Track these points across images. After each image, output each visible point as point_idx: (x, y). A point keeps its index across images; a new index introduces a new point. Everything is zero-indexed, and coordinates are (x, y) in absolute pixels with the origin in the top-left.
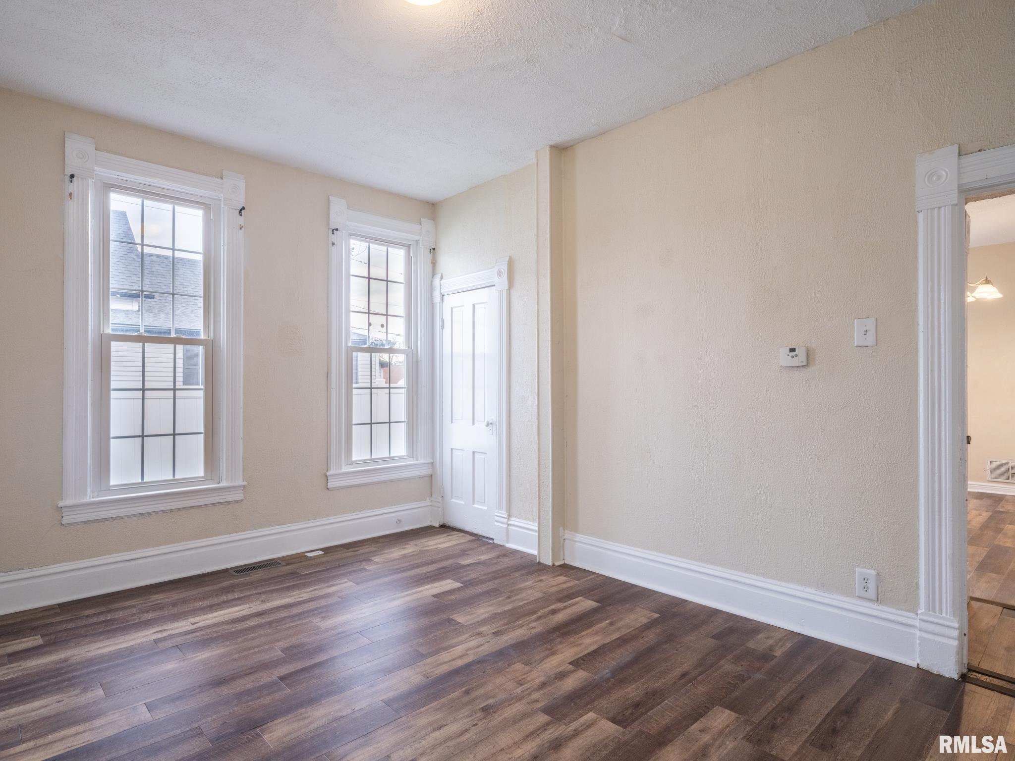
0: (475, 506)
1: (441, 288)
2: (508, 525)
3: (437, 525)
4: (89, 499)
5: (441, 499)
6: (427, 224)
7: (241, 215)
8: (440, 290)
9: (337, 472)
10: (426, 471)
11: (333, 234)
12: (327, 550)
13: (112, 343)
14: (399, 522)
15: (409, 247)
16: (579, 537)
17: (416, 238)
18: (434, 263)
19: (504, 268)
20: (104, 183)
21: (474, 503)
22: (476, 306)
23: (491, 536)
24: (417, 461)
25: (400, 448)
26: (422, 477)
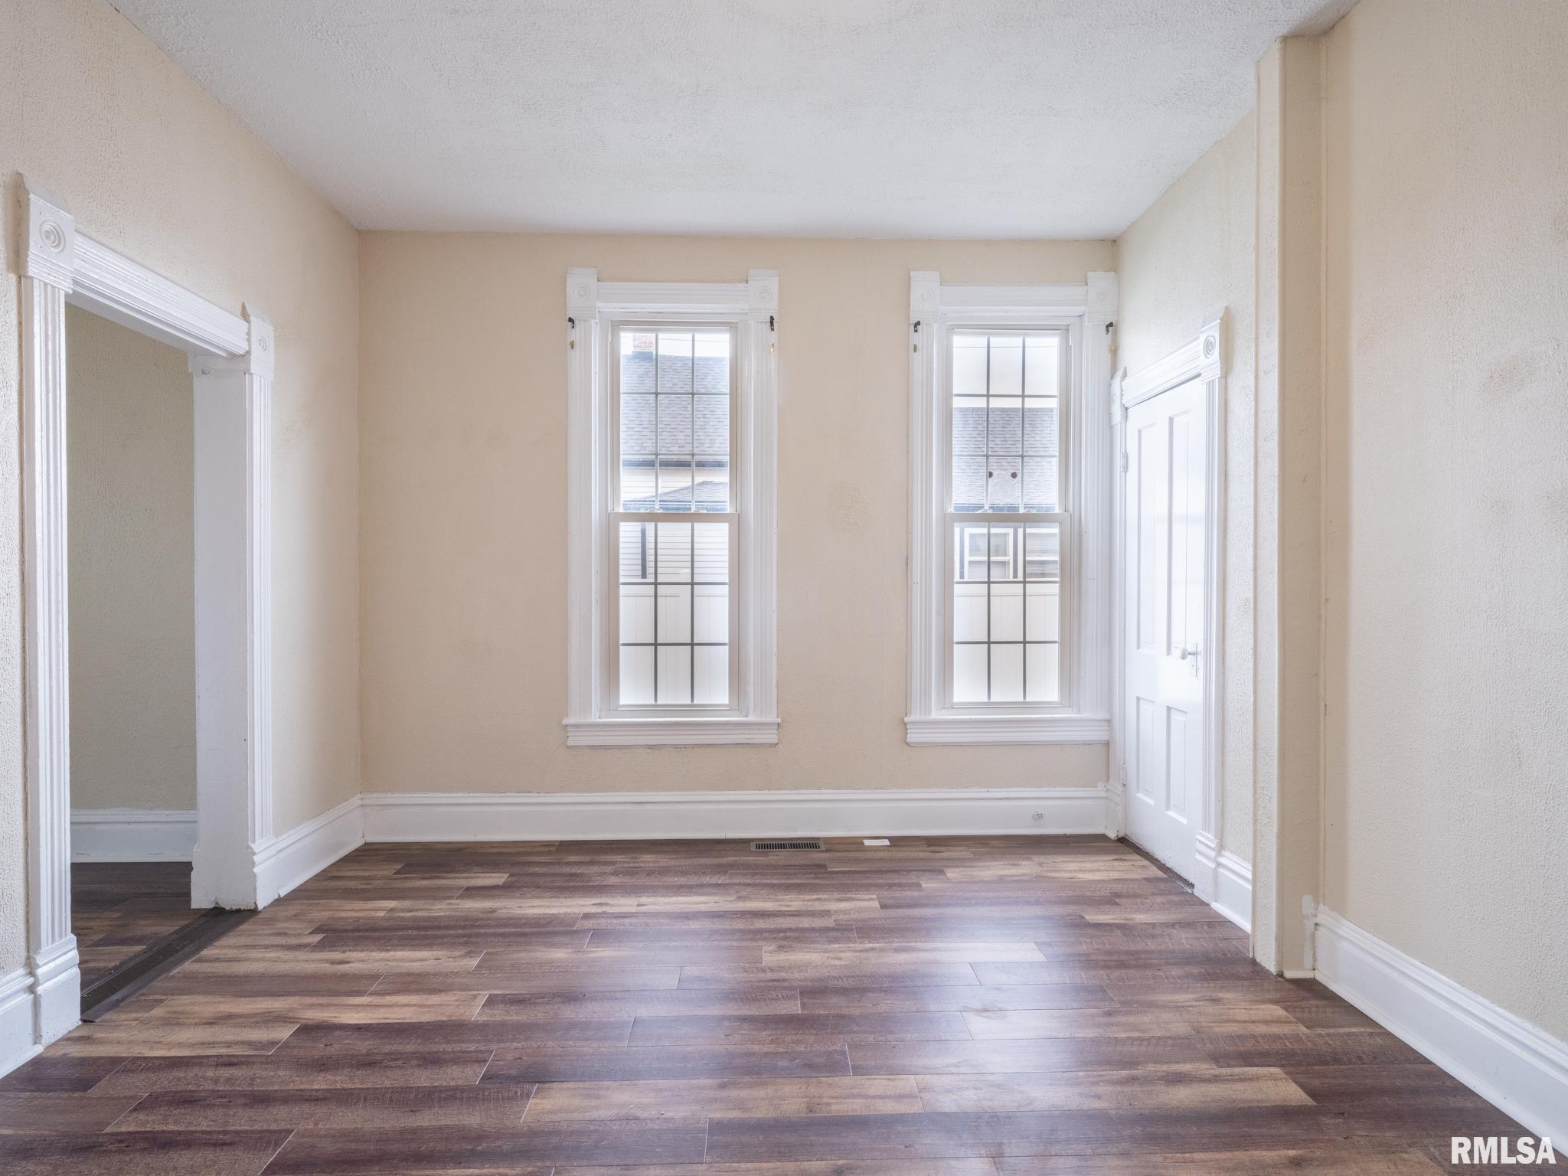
0: (1171, 813)
1: (1122, 395)
2: (1219, 864)
3: (1113, 835)
4: (594, 718)
5: (1120, 788)
6: (1099, 280)
7: (773, 330)
8: (1121, 399)
9: (923, 718)
10: (1098, 734)
11: (916, 331)
12: (896, 841)
13: (622, 524)
14: (1039, 817)
15: (1067, 330)
16: (1347, 929)
17: (1077, 310)
18: (1114, 351)
19: (1214, 332)
20: (611, 321)
21: (1168, 808)
22: (1176, 420)
23: (1192, 880)
24: (1080, 713)
25: (1047, 689)
26: (1089, 744)
